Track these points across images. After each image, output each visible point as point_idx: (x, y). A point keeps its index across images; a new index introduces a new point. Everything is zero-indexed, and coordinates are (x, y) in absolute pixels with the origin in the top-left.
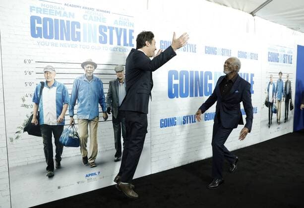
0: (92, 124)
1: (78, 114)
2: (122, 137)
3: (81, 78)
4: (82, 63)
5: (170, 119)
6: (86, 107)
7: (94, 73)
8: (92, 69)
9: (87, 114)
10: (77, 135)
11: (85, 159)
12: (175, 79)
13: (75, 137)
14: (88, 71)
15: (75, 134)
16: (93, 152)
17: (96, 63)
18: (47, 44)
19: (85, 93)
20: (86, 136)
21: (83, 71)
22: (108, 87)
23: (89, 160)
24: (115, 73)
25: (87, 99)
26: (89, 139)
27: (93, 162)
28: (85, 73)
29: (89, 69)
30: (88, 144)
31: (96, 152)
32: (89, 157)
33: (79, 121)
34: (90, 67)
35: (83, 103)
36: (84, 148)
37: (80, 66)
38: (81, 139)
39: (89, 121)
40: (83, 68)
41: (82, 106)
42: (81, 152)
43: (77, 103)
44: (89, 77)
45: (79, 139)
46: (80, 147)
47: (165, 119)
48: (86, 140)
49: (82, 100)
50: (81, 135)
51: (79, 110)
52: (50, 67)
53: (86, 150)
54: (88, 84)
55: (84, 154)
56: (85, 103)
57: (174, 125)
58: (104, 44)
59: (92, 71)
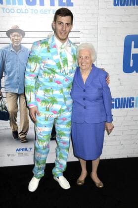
0: (21, 98)
1: (6, 87)
3: (7, 48)
5: (125, 98)
6: (15, 80)
7: (21, 42)
8: (19, 38)
9: (17, 88)
10: (6, 108)
11: (15, 133)
12: (134, 48)
13: (4, 110)
14: (15, 41)
15: (3, 107)
16: (24, 127)
19: (12, 65)
20: (16, 110)
23: (19, 135)
26: (19, 114)
27: (24, 138)
29: (16, 38)
30: (18, 119)
31: (27, 127)
33: (8, 94)
34: (17, 36)
35: (10, 76)
36: (14, 122)
37: (5, 34)
38: (10, 114)
39: (18, 95)
41: (9, 79)
42: (11, 125)
43: (4, 75)
45: (8, 113)
46: (9, 121)
47: (116, 99)
48: (16, 115)
49: (10, 72)
50: (10, 108)
51: (7, 83)
53: (16, 125)
56: (14, 75)
57: (130, 107)
58: (33, 6)
59: (19, 40)
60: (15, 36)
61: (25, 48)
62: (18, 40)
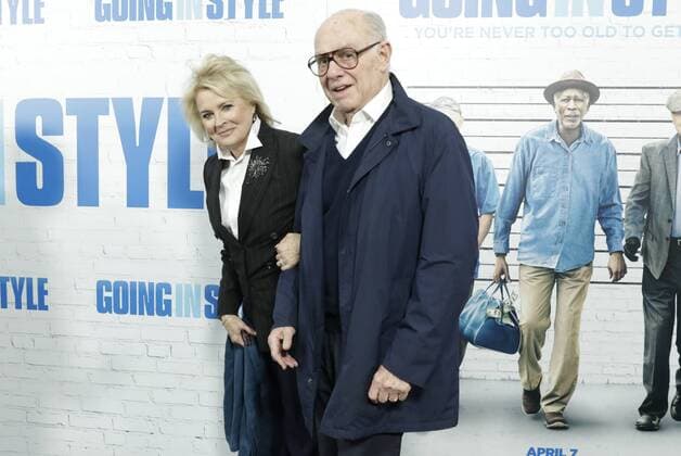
0: (564, 287)
1: (524, 249)
2: (674, 348)
3: (542, 134)
4: (547, 85)
6: (552, 230)
8: (580, 105)
9: (554, 253)
10: (512, 315)
13: (507, 321)
14: (568, 113)
15: (506, 310)
16: (561, 381)
17: (597, 85)
18: (442, 33)
19: (550, 184)
20: (543, 323)
21: (550, 113)
22: (638, 167)
23: (543, 404)
24: (669, 116)
25: (556, 205)
26: (550, 334)
27: (558, 414)
28: (555, 117)
29: (572, 104)
30: (546, 350)
32: (544, 392)
33: (525, 271)
34: (576, 99)
35: (540, 215)
36: (532, 360)
37: (539, 96)
38: (524, 331)
39: (556, 277)
40: (551, 101)
41: (537, 226)
42: (521, 371)
43: (520, 213)
44: (568, 130)
45: (517, 331)
48: (540, 337)
49: (539, 205)
50: (525, 317)
51: (527, 238)
52: (449, 102)
54: (562, 155)
55: (529, 381)
58: (631, 18)
59: (581, 111)
60: (568, 99)
61: (595, 134)
62: (578, 113)
